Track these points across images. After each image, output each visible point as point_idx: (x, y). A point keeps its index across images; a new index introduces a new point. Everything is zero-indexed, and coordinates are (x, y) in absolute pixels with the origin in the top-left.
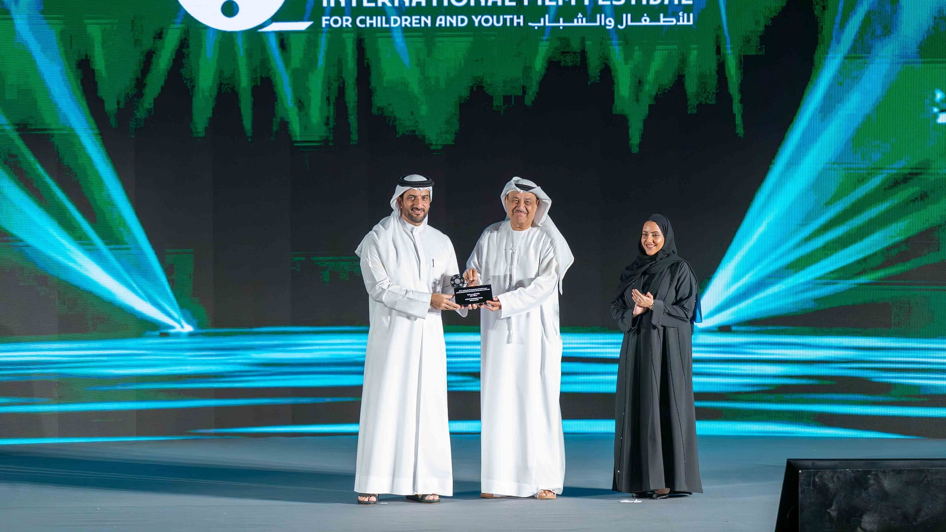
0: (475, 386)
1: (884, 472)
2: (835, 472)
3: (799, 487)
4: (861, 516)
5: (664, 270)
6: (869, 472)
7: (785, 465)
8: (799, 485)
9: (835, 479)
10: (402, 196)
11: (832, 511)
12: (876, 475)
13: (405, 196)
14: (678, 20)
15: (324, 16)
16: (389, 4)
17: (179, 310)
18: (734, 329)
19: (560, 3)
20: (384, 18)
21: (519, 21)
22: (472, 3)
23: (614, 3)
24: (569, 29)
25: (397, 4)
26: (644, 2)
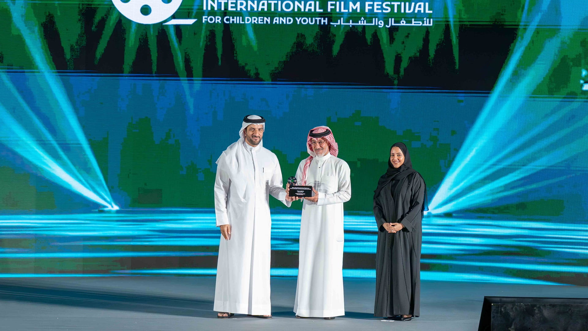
0: (294, 247)
1: (545, 306)
2: (514, 305)
3: (492, 314)
5: (404, 178)
6: (535, 306)
7: (483, 300)
8: (492, 313)
9: (514, 309)
10: (246, 129)
12: (539, 307)
13: (248, 129)
14: (423, 23)
15: (204, 16)
16: (244, 9)
17: (110, 196)
18: (454, 215)
19: (351, 11)
20: (241, 18)
21: (325, 21)
22: (296, 10)
23: (384, 11)
24: (356, 27)
25: (249, 9)
26: (403, 11)
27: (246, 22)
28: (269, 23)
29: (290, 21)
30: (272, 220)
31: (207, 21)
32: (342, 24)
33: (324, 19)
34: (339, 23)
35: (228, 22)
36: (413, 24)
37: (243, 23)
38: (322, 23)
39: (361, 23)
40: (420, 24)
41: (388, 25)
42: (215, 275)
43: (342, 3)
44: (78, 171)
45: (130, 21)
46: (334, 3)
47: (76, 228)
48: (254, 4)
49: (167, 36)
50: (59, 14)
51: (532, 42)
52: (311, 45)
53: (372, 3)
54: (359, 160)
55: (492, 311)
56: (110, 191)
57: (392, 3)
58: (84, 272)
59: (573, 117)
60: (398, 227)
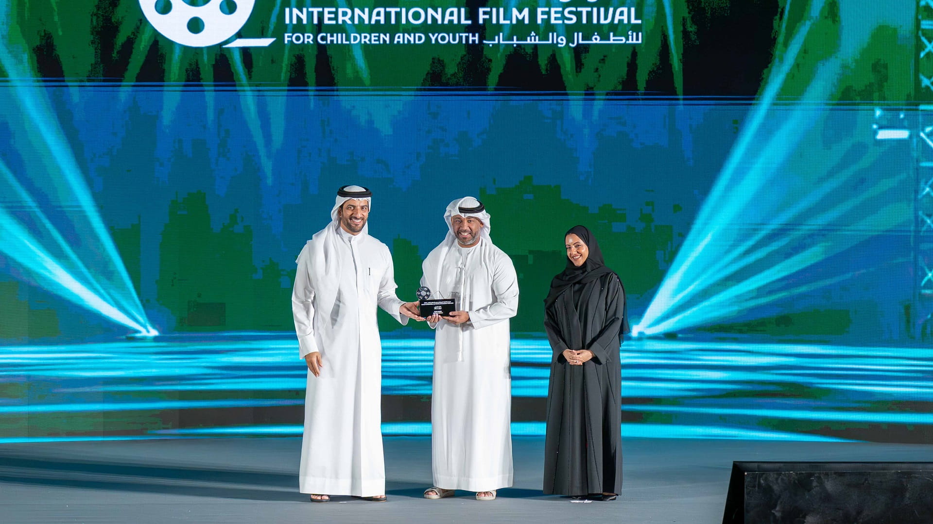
0: (428, 390)
1: (827, 474)
2: (780, 474)
3: (745, 489)
4: (804, 517)
6: (811, 475)
7: (731, 467)
8: (745, 486)
9: (779, 480)
10: (341, 207)
11: (776, 511)
12: (819, 478)
13: (344, 206)
14: (627, 39)
15: (287, 33)
16: (349, 22)
17: (145, 315)
18: (680, 335)
19: (514, 22)
20: (344, 35)
21: (474, 38)
22: (429, 22)
23: (566, 22)
24: (523, 46)
25: (356, 22)
26: (595, 21)
27: (352, 42)
28: (388, 42)
29: (420, 38)
30: (383, 348)
31: (292, 41)
32: (501, 42)
33: (474, 36)
34: (496, 42)
35: (325, 42)
36: (611, 42)
37: (348, 43)
38: (471, 42)
39: (531, 40)
40: (622, 40)
41: (573, 43)
42: (300, 435)
43: (501, 10)
44: (94, 276)
45: (171, 43)
46: (488, 9)
47: (93, 366)
48: (364, 13)
49: (229, 65)
50: (60, 33)
51: (797, 65)
52: (454, 75)
53: (547, 9)
54: (531, 252)
55: (746, 484)
56: (144, 306)
57: (579, 9)
58: (105, 434)
59: (862, 181)
60: (586, 355)
